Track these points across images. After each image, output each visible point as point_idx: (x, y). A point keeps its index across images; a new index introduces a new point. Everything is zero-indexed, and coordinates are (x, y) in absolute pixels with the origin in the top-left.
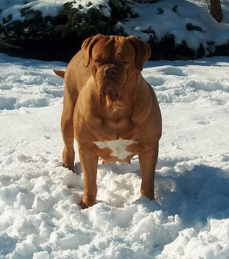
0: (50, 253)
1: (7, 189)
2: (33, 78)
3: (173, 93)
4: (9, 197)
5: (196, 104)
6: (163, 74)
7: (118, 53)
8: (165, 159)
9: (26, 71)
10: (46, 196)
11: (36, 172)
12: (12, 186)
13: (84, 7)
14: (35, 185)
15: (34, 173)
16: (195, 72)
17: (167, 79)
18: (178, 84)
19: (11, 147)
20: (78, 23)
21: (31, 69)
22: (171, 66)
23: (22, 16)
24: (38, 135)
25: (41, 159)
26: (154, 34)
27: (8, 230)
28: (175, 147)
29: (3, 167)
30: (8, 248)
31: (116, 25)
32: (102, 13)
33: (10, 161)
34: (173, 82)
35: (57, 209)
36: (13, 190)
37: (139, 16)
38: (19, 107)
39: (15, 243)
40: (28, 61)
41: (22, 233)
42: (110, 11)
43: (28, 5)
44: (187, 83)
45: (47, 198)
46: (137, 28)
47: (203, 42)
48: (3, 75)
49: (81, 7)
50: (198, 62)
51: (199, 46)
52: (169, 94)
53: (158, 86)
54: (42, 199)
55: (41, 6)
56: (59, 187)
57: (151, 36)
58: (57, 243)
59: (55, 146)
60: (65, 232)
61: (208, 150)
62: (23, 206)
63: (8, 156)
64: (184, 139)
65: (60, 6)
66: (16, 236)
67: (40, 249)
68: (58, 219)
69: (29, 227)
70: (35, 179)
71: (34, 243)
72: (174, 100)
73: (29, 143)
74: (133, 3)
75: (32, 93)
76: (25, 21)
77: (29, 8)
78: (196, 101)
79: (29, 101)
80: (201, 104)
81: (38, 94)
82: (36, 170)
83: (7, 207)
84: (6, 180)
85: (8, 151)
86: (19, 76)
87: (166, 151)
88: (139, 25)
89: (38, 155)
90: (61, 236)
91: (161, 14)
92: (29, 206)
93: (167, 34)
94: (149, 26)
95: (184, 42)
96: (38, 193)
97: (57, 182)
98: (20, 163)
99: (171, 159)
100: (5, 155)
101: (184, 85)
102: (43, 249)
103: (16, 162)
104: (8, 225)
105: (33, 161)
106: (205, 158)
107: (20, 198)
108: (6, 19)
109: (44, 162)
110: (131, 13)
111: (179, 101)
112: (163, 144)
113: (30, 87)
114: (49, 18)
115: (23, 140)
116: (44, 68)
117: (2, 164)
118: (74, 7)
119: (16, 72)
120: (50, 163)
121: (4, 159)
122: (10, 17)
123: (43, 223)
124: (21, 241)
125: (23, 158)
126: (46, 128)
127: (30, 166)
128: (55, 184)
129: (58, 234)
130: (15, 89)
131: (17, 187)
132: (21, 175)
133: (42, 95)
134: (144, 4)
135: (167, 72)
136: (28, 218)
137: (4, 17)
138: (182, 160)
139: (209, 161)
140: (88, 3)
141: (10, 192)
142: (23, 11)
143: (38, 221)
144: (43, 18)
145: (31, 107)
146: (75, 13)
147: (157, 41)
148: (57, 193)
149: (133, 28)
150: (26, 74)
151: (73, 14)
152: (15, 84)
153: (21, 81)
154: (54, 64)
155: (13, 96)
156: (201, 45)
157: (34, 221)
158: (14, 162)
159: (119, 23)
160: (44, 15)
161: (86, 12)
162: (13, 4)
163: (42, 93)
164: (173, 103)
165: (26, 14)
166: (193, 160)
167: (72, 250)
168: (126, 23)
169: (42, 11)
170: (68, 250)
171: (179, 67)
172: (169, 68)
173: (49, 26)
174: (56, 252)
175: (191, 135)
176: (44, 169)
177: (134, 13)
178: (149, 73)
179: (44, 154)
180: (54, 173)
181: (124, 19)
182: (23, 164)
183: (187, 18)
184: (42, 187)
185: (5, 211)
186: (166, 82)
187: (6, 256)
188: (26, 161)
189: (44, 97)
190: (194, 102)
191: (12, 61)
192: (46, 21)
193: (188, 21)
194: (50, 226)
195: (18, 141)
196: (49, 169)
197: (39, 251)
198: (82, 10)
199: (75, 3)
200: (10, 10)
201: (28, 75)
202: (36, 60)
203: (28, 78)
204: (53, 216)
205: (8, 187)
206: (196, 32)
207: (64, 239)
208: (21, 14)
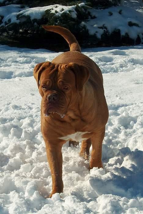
0: (32, 164)
1: (4, 126)
2: (25, 59)
3: (118, 66)
4: (6, 131)
5: (134, 72)
6: (112, 55)
7: (60, 81)
8: (111, 105)
9: (20, 55)
10: (30, 130)
11: (24, 115)
12: (8, 124)
13: (59, 12)
14: (24, 123)
15: (23, 116)
16: (134, 53)
17: (115, 57)
18: (123, 60)
19: (8, 101)
20: (55, 23)
21: (24, 54)
22: (117, 50)
23: (17, 19)
24: (27, 94)
25: (28, 107)
26: (106, 29)
27: (4, 151)
28: (118, 98)
29: (3, 113)
30: (3, 162)
31: (80, 24)
32: (71, 15)
33: (7, 109)
34: (119, 60)
35: (37, 138)
36: (8, 127)
37: (96, 18)
38: (15, 77)
39: (8, 159)
40: (22, 49)
41: (13, 153)
42: (76, 14)
43: (21, 12)
44: (129, 60)
45: (31, 131)
46: (95, 26)
47: (139, 33)
48: (5, 58)
49: (56, 12)
50: (136, 47)
51: (137, 36)
52: (116, 67)
53: (109, 63)
54: (28, 132)
55: (30, 12)
56: (39, 124)
57: (104, 31)
58: (36, 158)
59: (38, 100)
60: (42, 152)
61: (140, 99)
62: (15, 137)
63: (6, 106)
64: (124, 93)
65: (43, 12)
66: (9, 155)
67: (25, 162)
68: (39, 145)
69: (18, 149)
70: (23, 120)
71: (21, 158)
72: (119, 71)
73: (20, 98)
74: (91, 9)
75: (23, 68)
76: (19, 23)
77: (22, 14)
78: (134, 70)
79: (22, 73)
80: (137, 72)
81: (28, 69)
82: (24, 114)
83: (4, 138)
84: (4, 121)
85: (6, 103)
86: (16, 58)
87: (112, 101)
88: (96, 24)
89: (25, 105)
90: (40, 154)
91: (111, 16)
92: (19, 137)
93: (115, 29)
94: (103, 24)
95: (127, 34)
96: (25, 128)
97: (38, 121)
98: (14, 110)
99: (115, 105)
100: (4, 106)
101: (127, 61)
102: (27, 162)
103: (11, 110)
104: (4, 148)
105: (22, 109)
106: (138, 104)
107: (13, 132)
108: (7, 22)
109: (30, 110)
110: (91, 16)
111: (122, 71)
112: (110, 96)
113: (23, 65)
114: (35, 20)
115: (16, 97)
116: (33, 53)
117: (1, 112)
118: (52, 12)
119: (14, 56)
120: (33, 110)
121: (3, 108)
122: (10, 20)
123: (28, 146)
124: (13, 157)
125: (16, 107)
126: (32, 89)
127: (20, 112)
128: (37, 122)
129: (37, 152)
130: (13, 66)
131: (11, 124)
132: (14, 118)
133: (30, 69)
134: (100, 10)
135: (115, 53)
136: (18, 143)
137: (6, 21)
138: (123, 106)
139: (141, 106)
140: (61, 9)
141: (6, 128)
142: (18, 17)
143: (25, 145)
144: (32, 20)
145: (23, 77)
146: (52, 16)
147: (109, 34)
148: (37, 128)
149: (92, 26)
150: (20, 57)
151: (51, 17)
152: (13, 63)
153: (17, 62)
154: (39, 51)
155: (11, 70)
156: (138, 36)
157: (22, 145)
158: (10, 110)
159: (83, 23)
160: (32, 18)
161: (60, 15)
162: (11, 12)
163: (30, 68)
164: (119, 72)
165: (20, 18)
166: (130, 105)
167: (46, 162)
168: (88, 22)
169: (31, 16)
170: (44, 162)
171: (123, 50)
172: (117, 51)
173: (36, 25)
174: (35, 164)
175: (130, 91)
176: (29, 114)
177: (93, 16)
178: (103, 54)
179: (30, 104)
180: (36, 116)
181: (86, 20)
182: (16, 111)
183: (128, 18)
184: (28, 124)
185: (3, 140)
186: (114, 60)
187: (2, 167)
188: (18, 108)
189: (32, 71)
190: (133, 71)
191: (11, 50)
192: (34, 23)
193: (129, 20)
194: (33, 149)
195: (13, 97)
196: (33, 114)
197: (24, 164)
198: (57, 14)
199: (53, 9)
200: (9, 16)
201: (22, 57)
202: (28, 49)
203: (21, 59)
204: (35, 143)
205: (5, 125)
206: (134, 27)
207: (41, 156)
208: (16, 19)
